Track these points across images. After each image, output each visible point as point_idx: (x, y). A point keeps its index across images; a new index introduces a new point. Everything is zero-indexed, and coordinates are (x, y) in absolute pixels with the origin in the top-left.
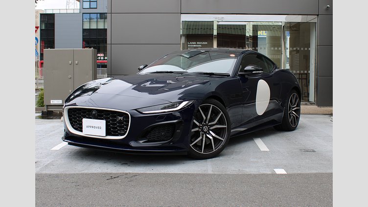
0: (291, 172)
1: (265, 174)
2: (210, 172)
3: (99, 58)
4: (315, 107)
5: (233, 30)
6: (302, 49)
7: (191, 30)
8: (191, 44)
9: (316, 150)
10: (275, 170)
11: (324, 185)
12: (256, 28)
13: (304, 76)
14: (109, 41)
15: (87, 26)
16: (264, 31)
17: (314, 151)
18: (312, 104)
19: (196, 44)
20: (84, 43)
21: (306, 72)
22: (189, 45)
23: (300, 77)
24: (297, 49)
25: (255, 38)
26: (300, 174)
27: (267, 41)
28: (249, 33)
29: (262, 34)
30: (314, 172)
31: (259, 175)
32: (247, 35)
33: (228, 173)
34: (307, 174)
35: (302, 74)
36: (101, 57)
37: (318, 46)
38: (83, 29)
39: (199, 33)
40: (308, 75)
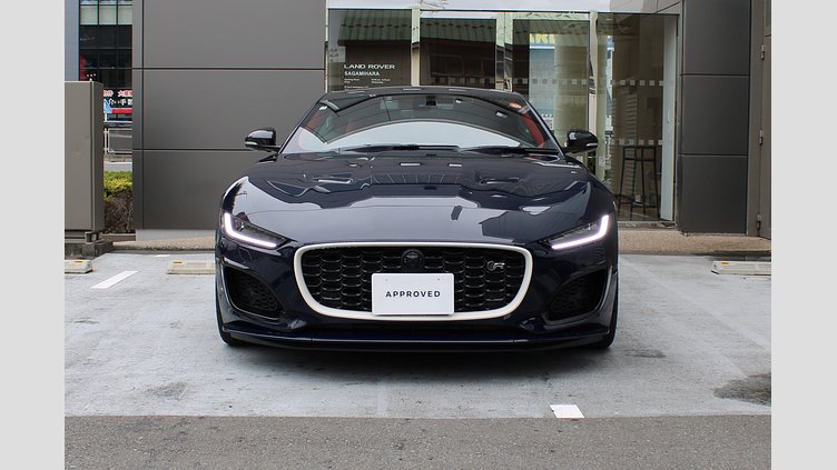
0: (595, 413)
1: (525, 419)
2: (382, 413)
3: (123, 101)
4: (674, 234)
5: (471, 30)
6: (642, 83)
7: (362, 29)
8: (352, 70)
9: (664, 352)
10: (553, 407)
11: (678, 449)
12: (522, 28)
13: (648, 154)
14: (136, 61)
15: (90, 19)
16: (552, 36)
17: (660, 356)
18: (667, 225)
19: (366, 70)
20: (84, 61)
21: (651, 143)
22: (348, 70)
23: (639, 156)
24: (628, 84)
25: (520, 52)
26: (619, 419)
27: (556, 59)
28: (504, 37)
29: (546, 41)
30: (655, 412)
31: (511, 421)
32: (500, 43)
33: (430, 415)
34: (637, 420)
35: (642, 148)
36: (127, 99)
37: (683, 75)
38: (80, 26)
39: (384, 37)
40: (657, 150)
